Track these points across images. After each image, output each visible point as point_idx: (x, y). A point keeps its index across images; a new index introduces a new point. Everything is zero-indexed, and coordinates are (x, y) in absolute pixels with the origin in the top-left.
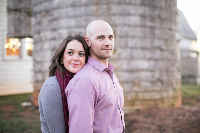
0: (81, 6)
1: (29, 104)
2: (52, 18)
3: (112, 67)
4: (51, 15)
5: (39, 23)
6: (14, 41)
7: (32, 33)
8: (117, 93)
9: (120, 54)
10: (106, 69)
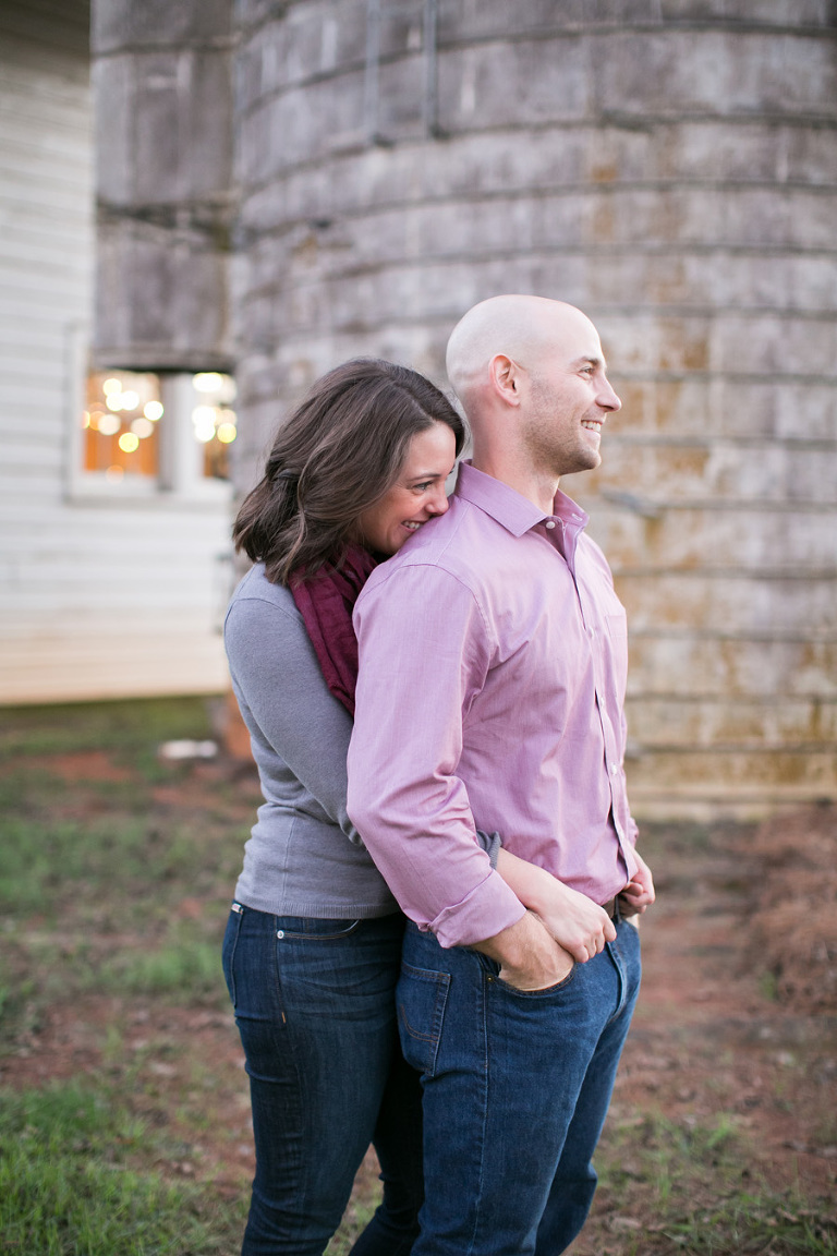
0: (513, 196)
1: (207, 749)
2: (350, 259)
3: (577, 514)
4: (344, 245)
5: (272, 291)
6: (123, 391)
7: (229, 348)
8: (590, 635)
9: (724, 480)
10: (544, 522)
